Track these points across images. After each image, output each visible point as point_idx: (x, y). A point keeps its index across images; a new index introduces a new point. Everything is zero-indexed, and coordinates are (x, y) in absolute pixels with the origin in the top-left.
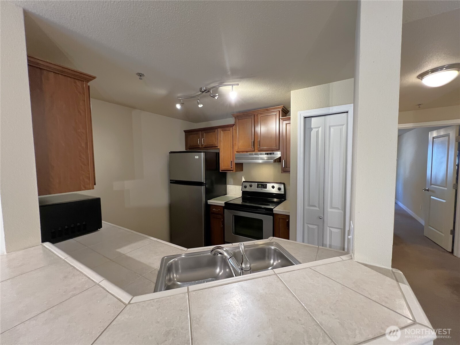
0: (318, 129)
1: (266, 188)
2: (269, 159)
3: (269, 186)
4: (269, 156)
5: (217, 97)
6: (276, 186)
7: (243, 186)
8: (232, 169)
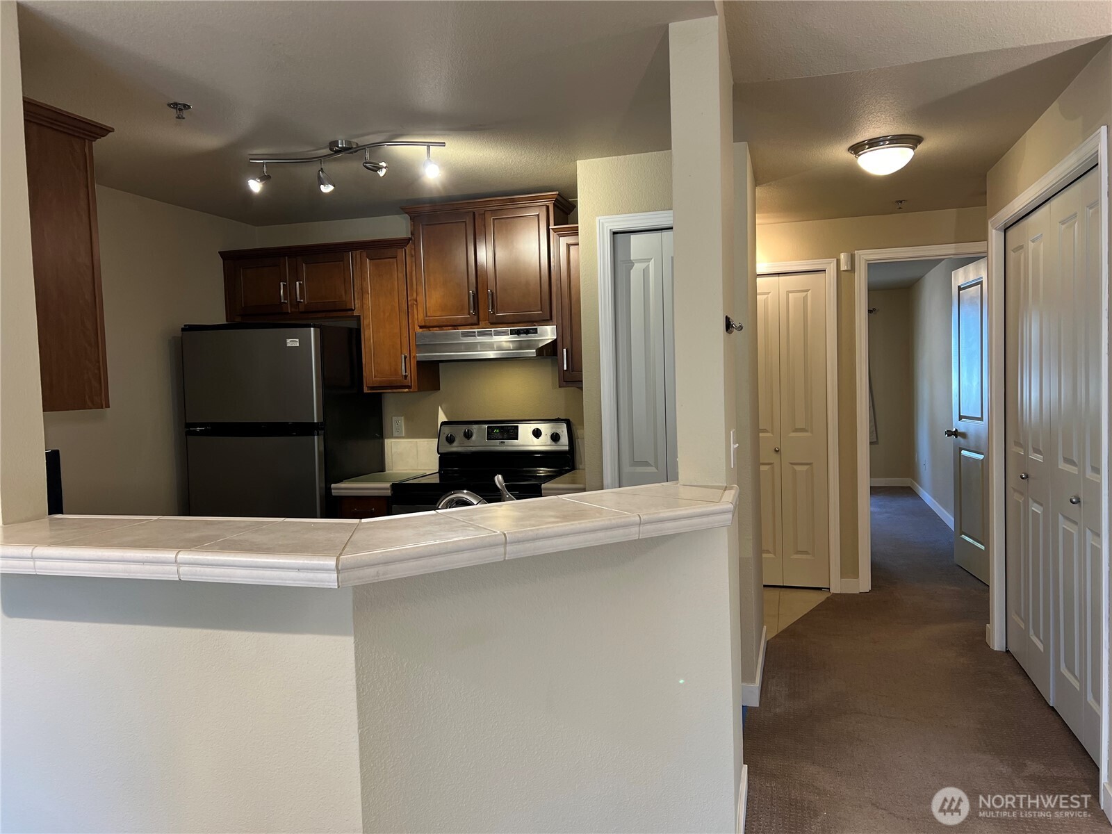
0: (646, 264)
1: (517, 439)
2: (521, 345)
3: (525, 430)
4: (523, 337)
5: (384, 171)
6: (545, 428)
7: (443, 438)
8: (408, 382)
